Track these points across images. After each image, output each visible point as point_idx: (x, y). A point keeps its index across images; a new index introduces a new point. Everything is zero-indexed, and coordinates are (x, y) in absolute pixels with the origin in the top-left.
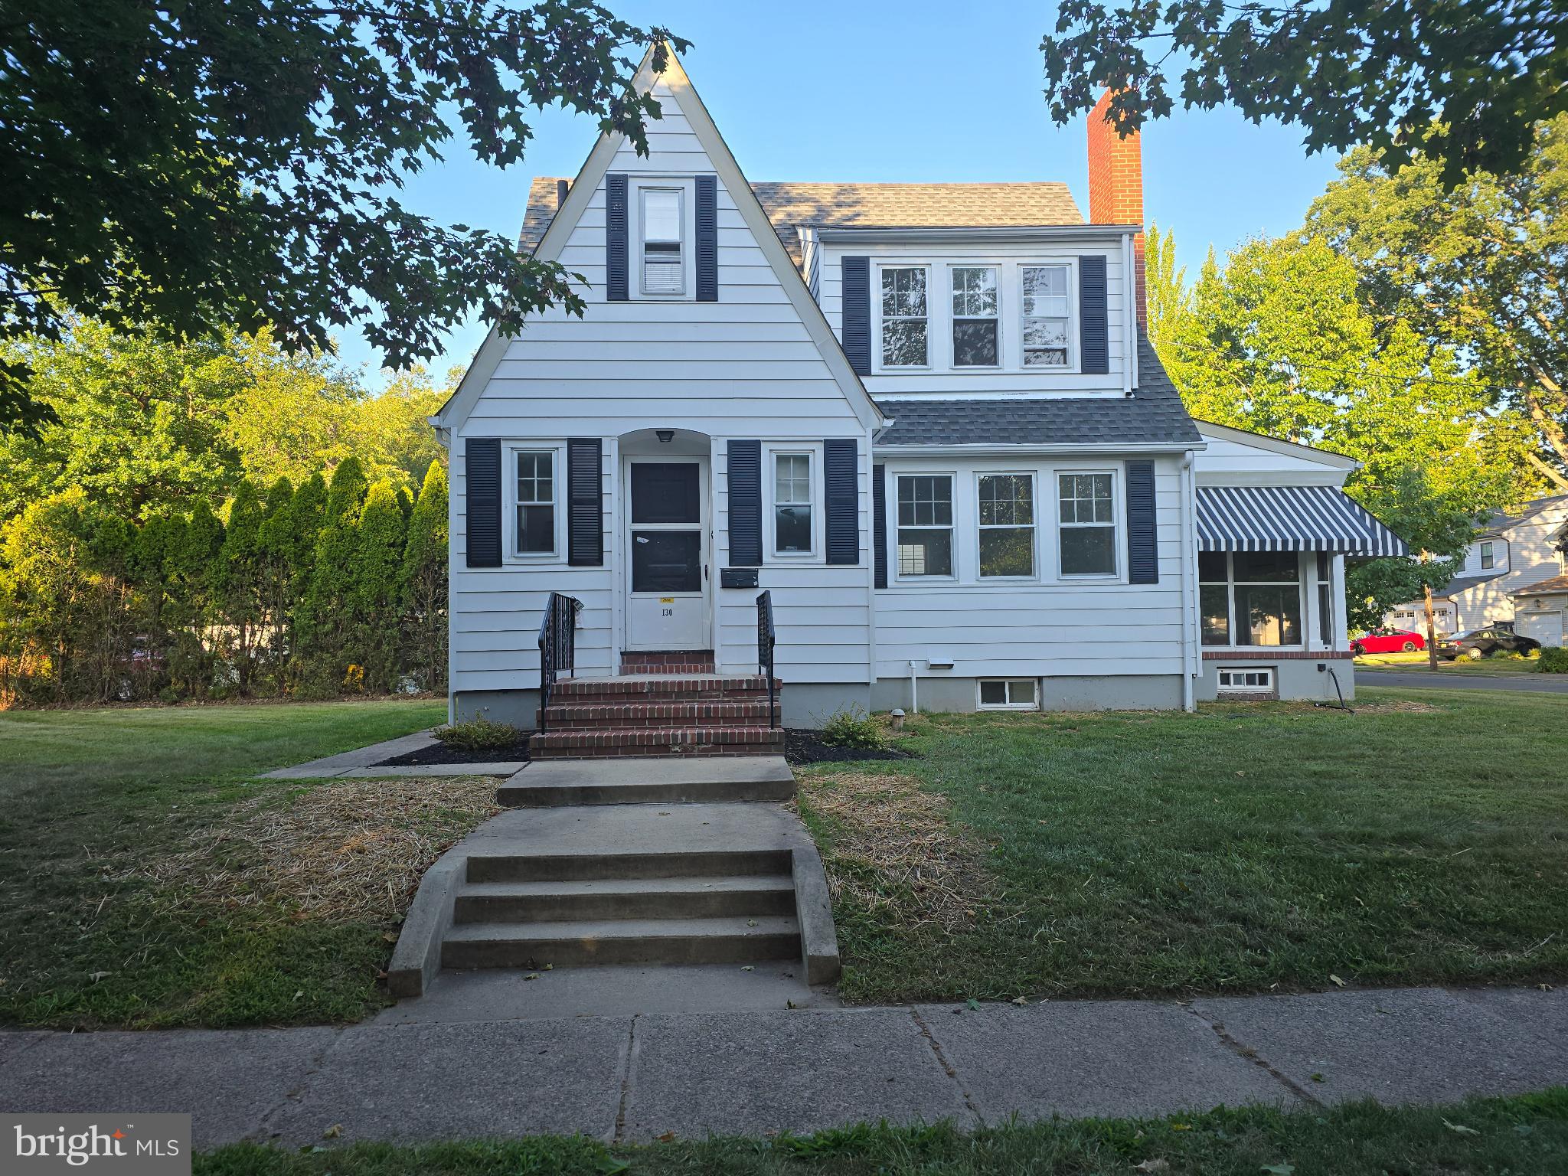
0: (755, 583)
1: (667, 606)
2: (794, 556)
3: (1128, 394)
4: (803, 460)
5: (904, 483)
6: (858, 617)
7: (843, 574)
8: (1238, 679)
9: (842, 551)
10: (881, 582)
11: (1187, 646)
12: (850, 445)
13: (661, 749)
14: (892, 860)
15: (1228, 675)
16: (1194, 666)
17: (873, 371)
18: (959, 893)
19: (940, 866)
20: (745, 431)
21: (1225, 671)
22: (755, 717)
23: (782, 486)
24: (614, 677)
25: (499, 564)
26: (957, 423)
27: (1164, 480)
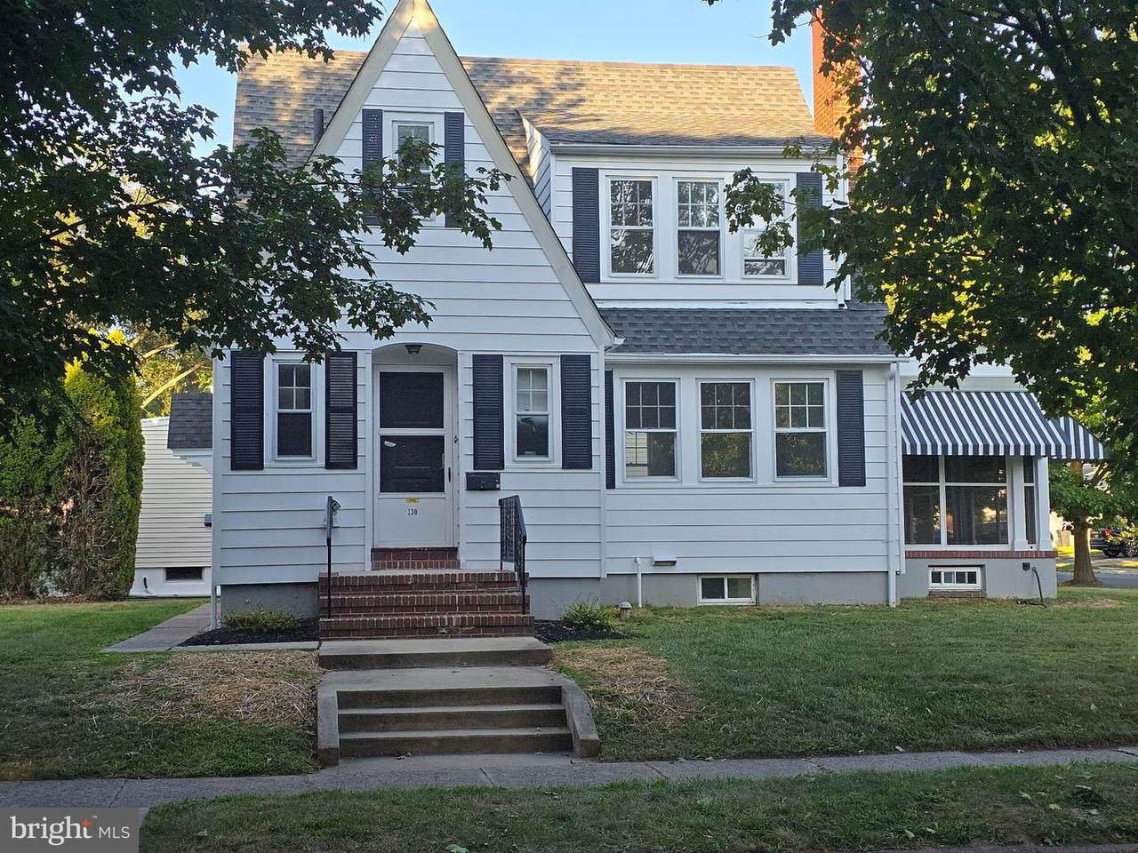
0: (498, 486)
1: (412, 505)
2: (533, 461)
3: (842, 305)
4: (542, 373)
5: (632, 389)
6: (591, 517)
7: (577, 477)
8: (948, 578)
9: (577, 457)
10: (611, 484)
11: (891, 544)
12: (586, 360)
13: (431, 631)
14: (632, 691)
15: (940, 573)
16: (898, 564)
17: (602, 279)
18: (675, 708)
19: (662, 693)
20: (488, 347)
21: (937, 570)
22: (508, 604)
23: (522, 396)
24: (367, 570)
25: (260, 467)
26: (681, 332)
27: (872, 389)
